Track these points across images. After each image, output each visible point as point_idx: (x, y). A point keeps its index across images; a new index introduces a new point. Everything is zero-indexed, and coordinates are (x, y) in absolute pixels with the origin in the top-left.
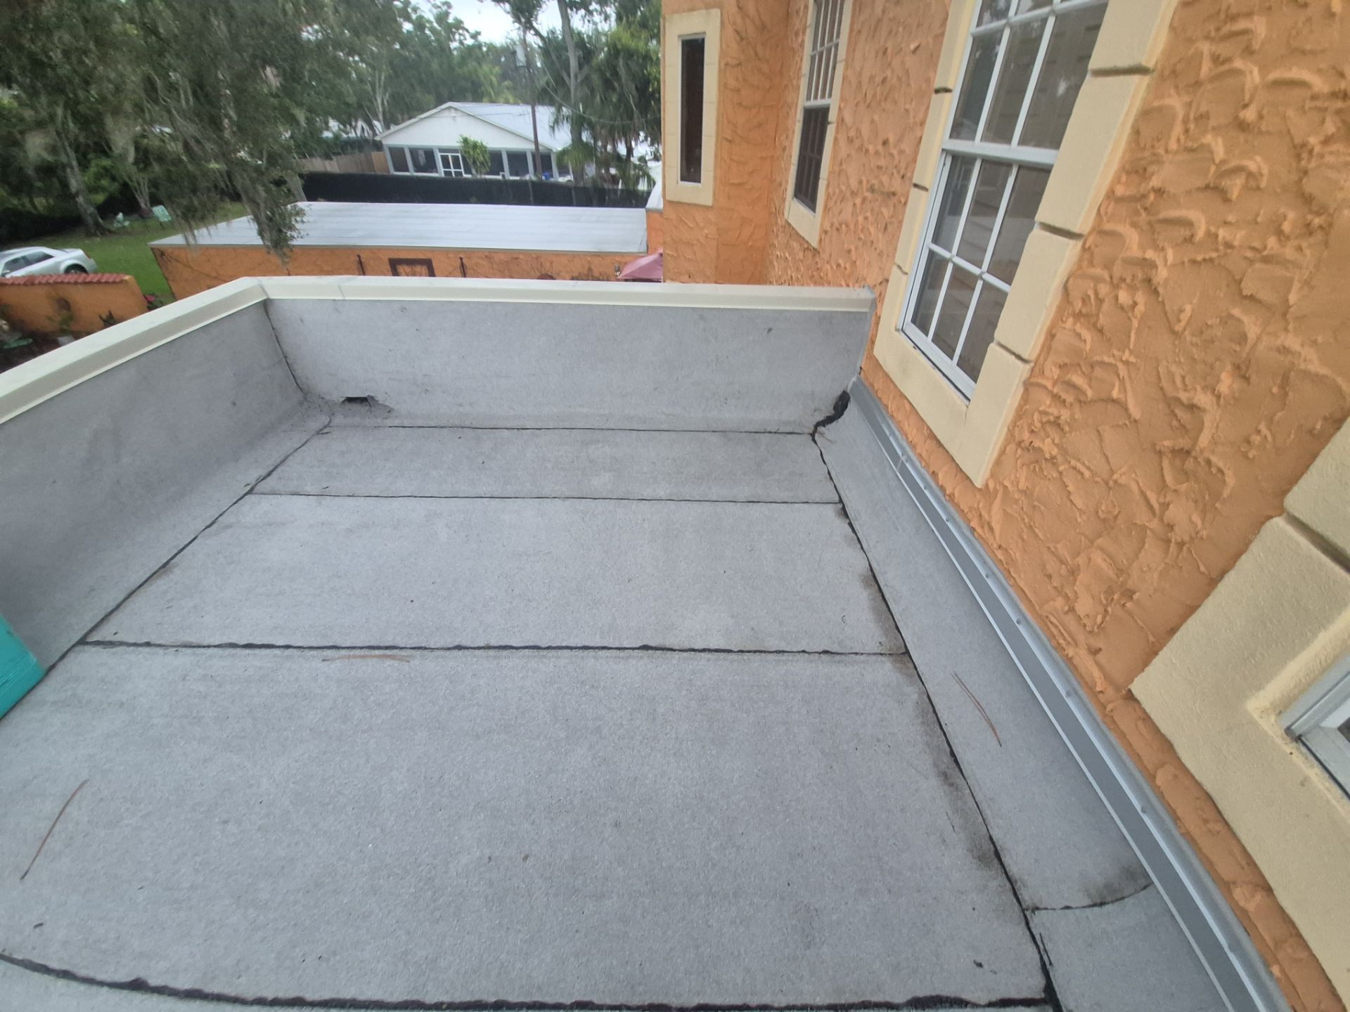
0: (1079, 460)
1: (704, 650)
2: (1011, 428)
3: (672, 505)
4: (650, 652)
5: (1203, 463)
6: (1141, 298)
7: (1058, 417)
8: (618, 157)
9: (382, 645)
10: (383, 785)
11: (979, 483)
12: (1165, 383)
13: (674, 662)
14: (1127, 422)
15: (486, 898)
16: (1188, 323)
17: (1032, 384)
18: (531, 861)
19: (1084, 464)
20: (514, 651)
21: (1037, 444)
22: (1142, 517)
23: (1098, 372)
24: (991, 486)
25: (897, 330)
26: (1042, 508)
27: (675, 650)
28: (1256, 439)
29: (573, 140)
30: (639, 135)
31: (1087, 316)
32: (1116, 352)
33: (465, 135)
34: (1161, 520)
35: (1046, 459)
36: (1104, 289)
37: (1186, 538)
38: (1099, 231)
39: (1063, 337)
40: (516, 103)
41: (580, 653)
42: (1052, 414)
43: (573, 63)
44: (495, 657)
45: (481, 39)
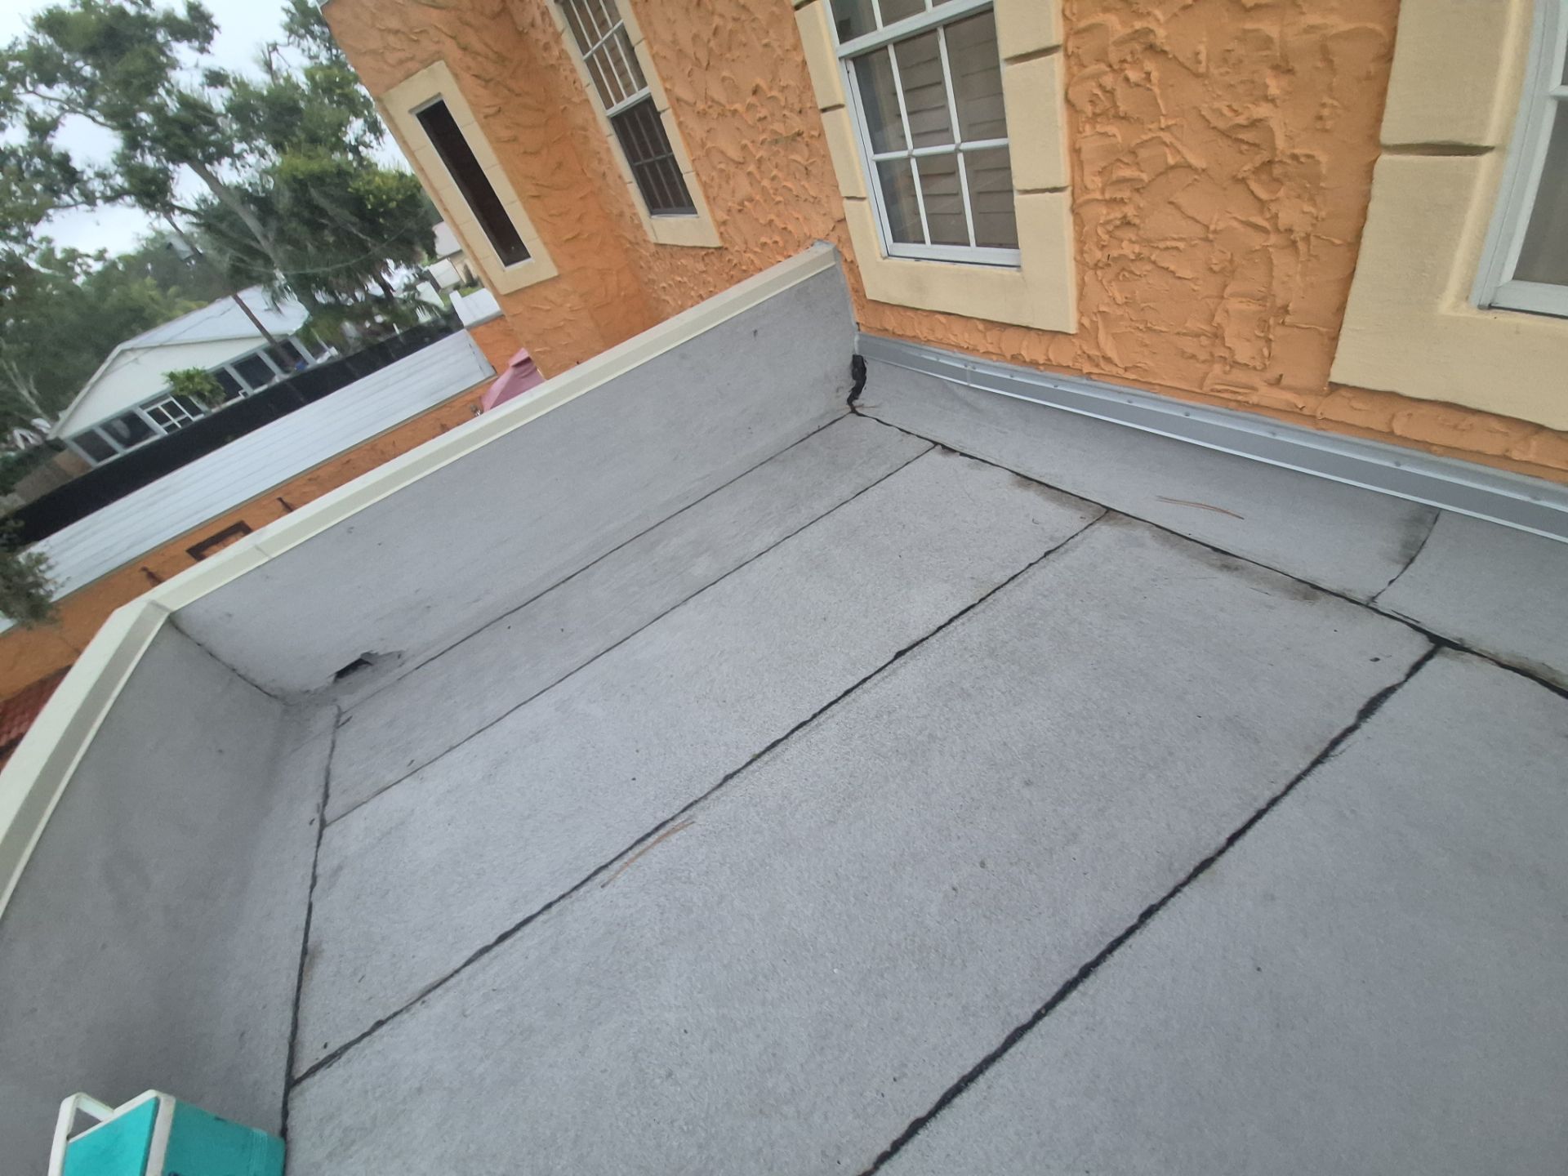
0: (1166, 239)
1: (951, 621)
2: (1079, 258)
3: (792, 543)
4: (908, 654)
5: (1289, 161)
6: (1149, 65)
7: (1125, 217)
8: (377, 300)
9: (649, 830)
10: (789, 923)
11: (1072, 329)
12: (1215, 122)
13: (937, 646)
14: (1196, 177)
15: (985, 916)
16: (1208, 60)
17: (1081, 205)
18: (990, 864)
19: (1174, 239)
20: (785, 741)
21: (1115, 253)
22: (1257, 241)
23: (1143, 153)
24: (1086, 322)
25: (885, 258)
26: (1152, 305)
27: (927, 638)
28: (1326, 112)
29: (308, 309)
30: (387, 264)
31: (1104, 113)
32: (1151, 126)
33: (168, 370)
34: (1278, 230)
35: (1132, 260)
36: (1108, 80)
37: (1310, 229)
38: (1073, 32)
39: (1089, 146)
40: (201, 307)
41: (848, 699)
42: (1116, 219)
43: (252, 224)
44: (773, 759)
45: (112, 255)
